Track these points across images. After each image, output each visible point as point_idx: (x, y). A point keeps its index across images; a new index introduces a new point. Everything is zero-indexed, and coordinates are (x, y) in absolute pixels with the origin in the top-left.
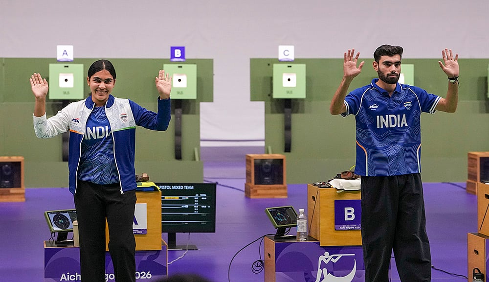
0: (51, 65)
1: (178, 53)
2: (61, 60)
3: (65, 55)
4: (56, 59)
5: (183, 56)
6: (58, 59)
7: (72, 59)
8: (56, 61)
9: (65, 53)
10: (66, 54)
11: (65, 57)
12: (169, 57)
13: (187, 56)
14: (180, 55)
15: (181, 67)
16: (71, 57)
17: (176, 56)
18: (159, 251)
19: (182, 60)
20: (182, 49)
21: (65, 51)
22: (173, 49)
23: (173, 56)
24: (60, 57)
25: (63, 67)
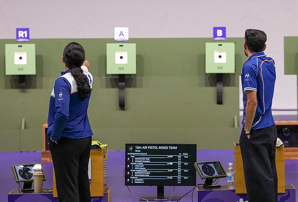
0: (108, 45)
1: (220, 33)
2: (118, 40)
3: (121, 36)
4: (114, 39)
5: (224, 35)
6: (115, 39)
7: (128, 39)
8: (113, 41)
9: (121, 34)
10: (123, 35)
11: (121, 38)
12: (212, 36)
13: (228, 35)
14: (221, 35)
15: (221, 45)
16: (126, 37)
17: (218, 35)
18: (101, 197)
19: (223, 39)
20: (224, 29)
21: (121, 32)
22: (215, 29)
23: (215, 35)
24: (117, 37)
25: (119, 46)
